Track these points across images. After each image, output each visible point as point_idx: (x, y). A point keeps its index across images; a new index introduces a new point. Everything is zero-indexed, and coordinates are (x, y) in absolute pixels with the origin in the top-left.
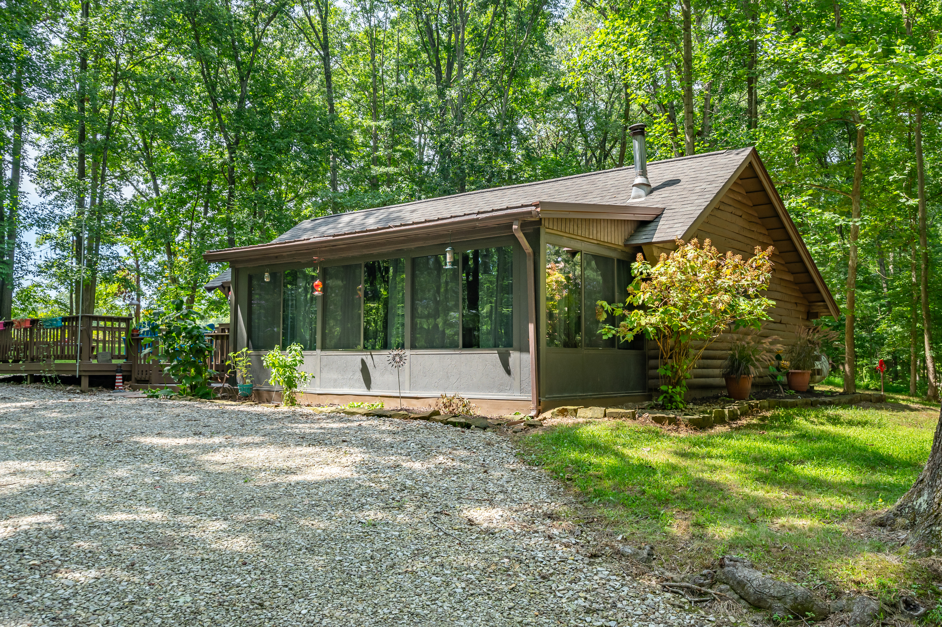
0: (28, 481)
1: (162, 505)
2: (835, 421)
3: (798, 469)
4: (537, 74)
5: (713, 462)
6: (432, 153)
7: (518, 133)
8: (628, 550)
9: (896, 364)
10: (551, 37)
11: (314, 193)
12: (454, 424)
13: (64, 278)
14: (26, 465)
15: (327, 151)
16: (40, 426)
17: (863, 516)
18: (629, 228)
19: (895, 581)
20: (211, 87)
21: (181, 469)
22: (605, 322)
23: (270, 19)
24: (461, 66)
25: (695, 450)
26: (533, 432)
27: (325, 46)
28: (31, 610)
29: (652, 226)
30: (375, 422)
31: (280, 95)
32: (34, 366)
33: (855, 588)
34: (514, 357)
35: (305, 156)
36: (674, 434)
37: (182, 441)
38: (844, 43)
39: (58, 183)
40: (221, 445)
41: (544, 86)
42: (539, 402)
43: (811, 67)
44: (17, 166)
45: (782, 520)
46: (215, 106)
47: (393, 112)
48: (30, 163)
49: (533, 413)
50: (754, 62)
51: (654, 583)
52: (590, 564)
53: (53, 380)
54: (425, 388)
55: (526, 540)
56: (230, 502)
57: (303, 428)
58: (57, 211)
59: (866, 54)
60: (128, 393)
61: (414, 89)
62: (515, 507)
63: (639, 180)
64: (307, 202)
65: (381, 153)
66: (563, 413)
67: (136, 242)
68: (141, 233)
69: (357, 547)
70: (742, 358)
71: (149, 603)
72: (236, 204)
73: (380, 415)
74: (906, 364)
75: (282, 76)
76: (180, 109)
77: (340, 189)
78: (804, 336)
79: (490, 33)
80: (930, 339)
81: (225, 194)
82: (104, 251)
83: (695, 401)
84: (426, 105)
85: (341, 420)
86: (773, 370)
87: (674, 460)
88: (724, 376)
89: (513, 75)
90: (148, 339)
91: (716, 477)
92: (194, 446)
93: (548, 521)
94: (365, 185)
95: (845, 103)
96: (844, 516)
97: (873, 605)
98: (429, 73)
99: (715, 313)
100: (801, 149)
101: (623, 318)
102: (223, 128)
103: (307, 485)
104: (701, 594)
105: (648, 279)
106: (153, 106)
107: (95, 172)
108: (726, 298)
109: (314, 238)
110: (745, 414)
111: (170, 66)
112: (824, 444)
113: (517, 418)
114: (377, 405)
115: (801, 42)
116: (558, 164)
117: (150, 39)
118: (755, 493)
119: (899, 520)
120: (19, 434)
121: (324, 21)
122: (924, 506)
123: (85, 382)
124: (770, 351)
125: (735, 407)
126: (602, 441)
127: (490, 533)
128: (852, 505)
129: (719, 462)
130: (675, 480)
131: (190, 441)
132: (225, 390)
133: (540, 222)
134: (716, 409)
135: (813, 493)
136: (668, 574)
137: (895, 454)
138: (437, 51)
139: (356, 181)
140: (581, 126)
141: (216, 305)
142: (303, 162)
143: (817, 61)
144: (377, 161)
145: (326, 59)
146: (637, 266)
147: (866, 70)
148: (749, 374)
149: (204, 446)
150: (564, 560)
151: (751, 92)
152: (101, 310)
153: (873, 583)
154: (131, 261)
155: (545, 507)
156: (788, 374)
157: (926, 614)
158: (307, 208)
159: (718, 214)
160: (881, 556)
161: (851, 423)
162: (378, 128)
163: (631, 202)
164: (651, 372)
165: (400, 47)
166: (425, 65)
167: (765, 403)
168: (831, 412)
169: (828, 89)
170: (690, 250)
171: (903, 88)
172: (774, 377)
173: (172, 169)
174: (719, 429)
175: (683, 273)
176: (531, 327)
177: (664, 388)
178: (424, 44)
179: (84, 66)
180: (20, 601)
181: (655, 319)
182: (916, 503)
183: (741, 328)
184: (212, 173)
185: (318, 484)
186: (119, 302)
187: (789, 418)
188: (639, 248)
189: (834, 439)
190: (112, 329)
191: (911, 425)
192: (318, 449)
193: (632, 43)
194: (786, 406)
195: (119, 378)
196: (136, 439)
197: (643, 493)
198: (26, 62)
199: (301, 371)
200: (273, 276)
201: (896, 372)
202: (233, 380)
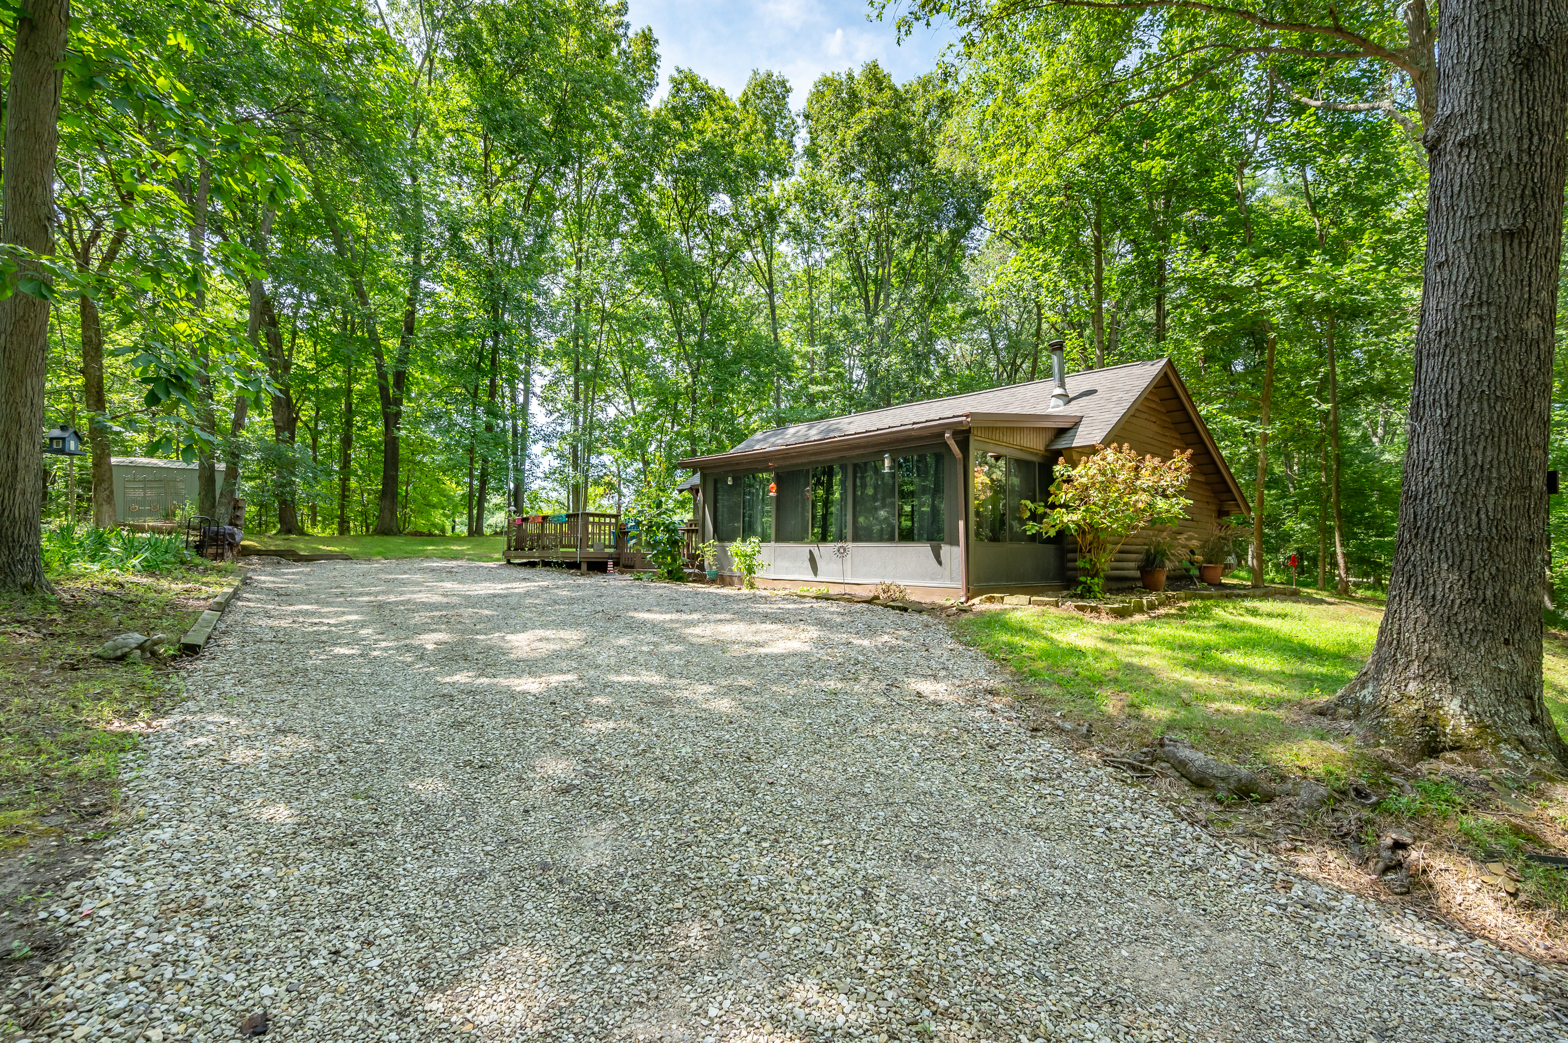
0: (552, 647)
1: (659, 669)
2: (1254, 613)
3: (1225, 657)
4: (953, 301)
5: (1139, 648)
6: (860, 372)
7: (937, 353)
8: (1068, 726)
9: (1302, 559)
10: (966, 266)
11: (760, 410)
12: (893, 608)
13: (563, 482)
14: (549, 633)
15: (772, 373)
16: (555, 602)
17: (1300, 705)
18: (1050, 435)
19: (1343, 769)
20: (677, 323)
21: (670, 640)
22: (1029, 519)
23: (725, 264)
24: (887, 296)
25: (1119, 636)
26: (965, 617)
27: (770, 285)
28: (567, 753)
29: (1071, 432)
30: (824, 604)
31: (733, 327)
32: (545, 553)
33: (1300, 774)
34: (945, 549)
35: (754, 379)
36: (1096, 621)
37: (668, 617)
38: (1256, 257)
39: (559, 406)
40: (699, 621)
41: (960, 310)
42: (968, 590)
43: (1222, 281)
44: (527, 391)
45: (1216, 705)
46: (680, 339)
47: (828, 339)
48: (538, 390)
49: (963, 599)
50: (1163, 279)
51: (1094, 757)
52: (1033, 737)
53: (559, 565)
54: (865, 576)
55: (971, 713)
56: (713, 669)
57: (764, 608)
58: (559, 429)
59: (1281, 266)
60: (617, 576)
61: (845, 317)
62: (957, 682)
63: (1059, 391)
64: (755, 417)
65: (817, 374)
66: (991, 600)
67: (618, 453)
68: (621, 446)
69: (823, 712)
70: (1157, 552)
71: (658, 751)
72: (698, 419)
73: (827, 598)
74: (1314, 560)
75: (734, 311)
76: (651, 343)
77: (783, 406)
78: (1217, 532)
79: (912, 267)
80: (1341, 535)
81: (688, 412)
82: (594, 460)
83: (1111, 591)
84: (857, 332)
85: (794, 602)
86: (1186, 564)
87: (1102, 645)
88: (1139, 568)
89: (934, 301)
90: (634, 532)
91: (1145, 662)
92: (677, 621)
93: (989, 697)
94: (803, 401)
95: (1256, 314)
96: (1279, 704)
97: (1321, 790)
98: (860, 303)
99: (1135, 511)
100: (1208, 358)
101: (1045, 515)
102: (687, 357)
103: (775, 657)
104: (1142, 771)
105: (1069, 480)
106: (631, 341)
107: (586, 396)
108: (1145, 497)
109: (766, 447)
110: (1162, 604)
111: (644, 308)
112: (1247, 634)
113: (948, 603)
114: (824, 589)
115: (1212, 259)
116: (973, 379)
117: (628, 286)
118: (1184, 679)
119: (1341, 710)
120: (540, 608)
121: (769, 264)
122: (1369, 698)
123: (584, 567)
124: (1184, 546)
125: (1153, 597)
126: (1030, 626)
127: (937, 705)
128: (1286, 693)
129: (1146, 648)
130: (1106, 664)
131: (675, 616)
132: (695, 575)
133: (969, 431)
134: (1135, 599)
135: (1244, 681)
136: (1108, 750)
137: (1322, 646)
138: (866, 285)
139: (796, 398)
140: (994, 344)
141: (682, 504)
142: (753, 383)
143: (1228, 276)
144: (813, 381)
145: (771, 295)
146: (1059, 469)
147: (1279, 282)
148: (1163, 567)
149: (686, 621)
150: (1008, 732)
151: (1159, 307)
152: (591, 509)
153: (1320, 770)
154: (614, 469)
155: (985, 683)
156: (1200, 569)
157: (1378, 803)
158: (755, 421)
159: (1134, 420)
160: (1325, 744)
161: (1270, 615)
162: (815, 353)
163: (1050, 411)
164: (1070, 565)
165: (834, 282)
166: (854, 297)
167: (1182, 594)
168: (1248, 604)
169: (1239, 301)
170: (1110, 454)
171: (1318, 297)
172: (1187, 570)
173: (646, 393)
174: (1138, 617)
175: (1104, 475)
176: (961, 524)
177: (1082, 579)
178: (855, 279)
179: (578, 310)
180: (559, 745)
181: (1076, 517)
182: (1360, 695)
183: (1158, 526)
184: (677, 395)
185: (783, 657)
186: (605, 502)
187: (1207, 609)
188: (1059, 453)
189: (1257, 629)
190: (599, 524)
191: (1332, 618)
192: (779, 626)
193: (1046, 268)
194: (1203, 598)
195: (610, 564)
196: (631, 614)
197: (1077, 674)
198: (535, 310)
199: (758, 560)
200: (734, 479)
201: (1303, 567)
202: (701, 567)
